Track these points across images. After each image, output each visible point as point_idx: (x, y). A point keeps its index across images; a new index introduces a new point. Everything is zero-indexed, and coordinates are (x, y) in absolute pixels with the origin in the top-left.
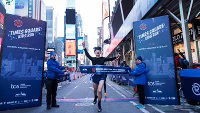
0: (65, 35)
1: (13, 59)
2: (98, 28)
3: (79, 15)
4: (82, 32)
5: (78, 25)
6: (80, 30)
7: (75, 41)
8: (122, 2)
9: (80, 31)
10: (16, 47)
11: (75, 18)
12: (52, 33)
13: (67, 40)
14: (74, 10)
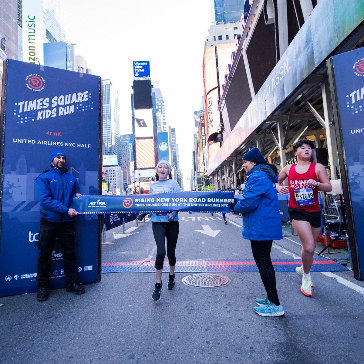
0: (134, 131)
1: (28, 171)
2: (196, 113)
3: (159, 90)
4: (165, 123)
5: (157, 110)
6: (162, 118)
7: (152, 140)
8: (248, 52)
9: (162, 121)
10: (33, 142)
11: (151, 97)
12: (110, 127)
13: (138, 138)
14: (149, 81)
